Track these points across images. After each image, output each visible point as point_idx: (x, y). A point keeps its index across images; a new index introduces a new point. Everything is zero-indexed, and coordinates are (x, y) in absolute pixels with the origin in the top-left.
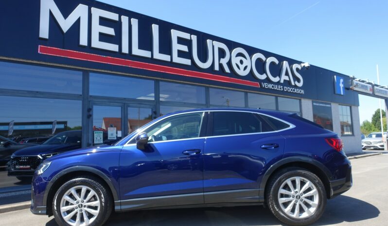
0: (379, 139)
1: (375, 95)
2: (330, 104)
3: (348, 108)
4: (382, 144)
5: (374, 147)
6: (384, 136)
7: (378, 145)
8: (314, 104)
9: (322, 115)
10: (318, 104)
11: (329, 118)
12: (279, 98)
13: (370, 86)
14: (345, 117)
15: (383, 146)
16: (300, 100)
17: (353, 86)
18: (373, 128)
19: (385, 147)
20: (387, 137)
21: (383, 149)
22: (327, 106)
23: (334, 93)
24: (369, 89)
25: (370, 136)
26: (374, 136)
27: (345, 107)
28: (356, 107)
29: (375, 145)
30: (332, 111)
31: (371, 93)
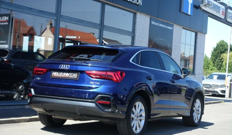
0: (220, 82)
1: (226, 20)
2: (172, 26)
3: (194, 34)
4: (223, 89)
5: (214, 92)
6: (228, 79)
7: (219, 90)
8: (153, 23)
9: (159, 40)
10: (157, 24)
11: (169, 46)
12: (106, 6)
13: (224, 7)
14: (188, 47)
15: (224, 92)
16: (135, 14)
17: (204, 4)
18: (211, 66)
19: (227, 94)
20: (231, 81)
21: (224, 96)
22: (169, 28)
23: (180, 11)
24: (221, 12)
25: (211, 77)
26: (215, 77)
27: (190, 32)
28: (202, 35)
29: (216, 90)
30: (174, 36)
31: (223, 17)
